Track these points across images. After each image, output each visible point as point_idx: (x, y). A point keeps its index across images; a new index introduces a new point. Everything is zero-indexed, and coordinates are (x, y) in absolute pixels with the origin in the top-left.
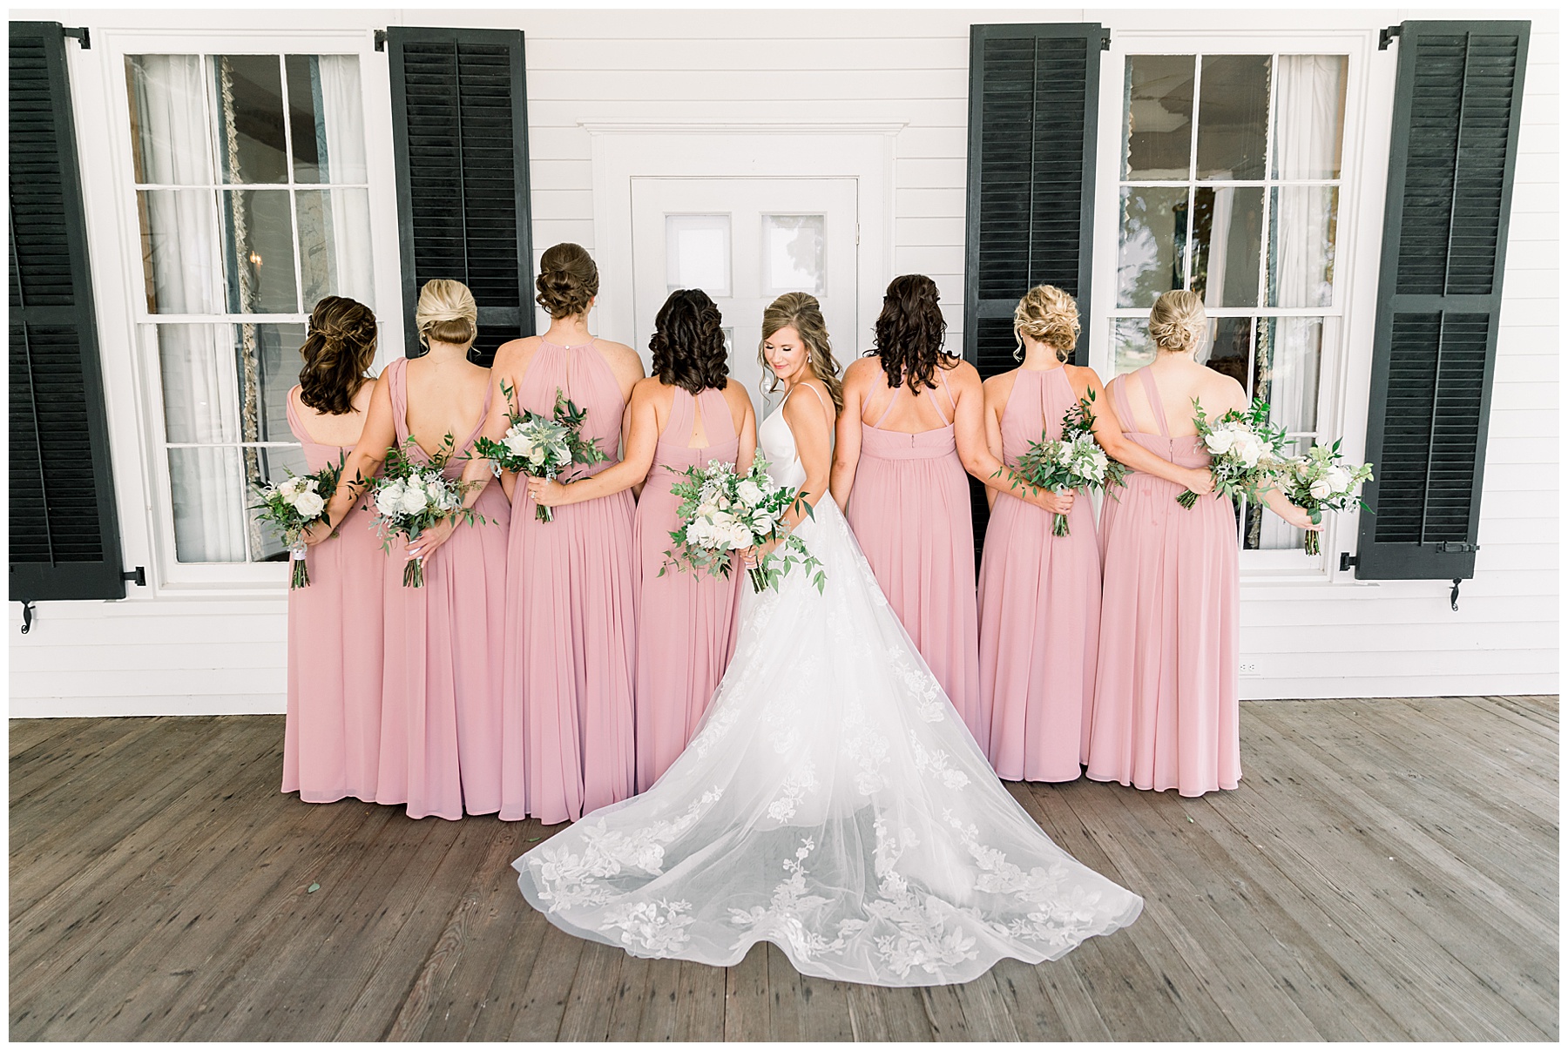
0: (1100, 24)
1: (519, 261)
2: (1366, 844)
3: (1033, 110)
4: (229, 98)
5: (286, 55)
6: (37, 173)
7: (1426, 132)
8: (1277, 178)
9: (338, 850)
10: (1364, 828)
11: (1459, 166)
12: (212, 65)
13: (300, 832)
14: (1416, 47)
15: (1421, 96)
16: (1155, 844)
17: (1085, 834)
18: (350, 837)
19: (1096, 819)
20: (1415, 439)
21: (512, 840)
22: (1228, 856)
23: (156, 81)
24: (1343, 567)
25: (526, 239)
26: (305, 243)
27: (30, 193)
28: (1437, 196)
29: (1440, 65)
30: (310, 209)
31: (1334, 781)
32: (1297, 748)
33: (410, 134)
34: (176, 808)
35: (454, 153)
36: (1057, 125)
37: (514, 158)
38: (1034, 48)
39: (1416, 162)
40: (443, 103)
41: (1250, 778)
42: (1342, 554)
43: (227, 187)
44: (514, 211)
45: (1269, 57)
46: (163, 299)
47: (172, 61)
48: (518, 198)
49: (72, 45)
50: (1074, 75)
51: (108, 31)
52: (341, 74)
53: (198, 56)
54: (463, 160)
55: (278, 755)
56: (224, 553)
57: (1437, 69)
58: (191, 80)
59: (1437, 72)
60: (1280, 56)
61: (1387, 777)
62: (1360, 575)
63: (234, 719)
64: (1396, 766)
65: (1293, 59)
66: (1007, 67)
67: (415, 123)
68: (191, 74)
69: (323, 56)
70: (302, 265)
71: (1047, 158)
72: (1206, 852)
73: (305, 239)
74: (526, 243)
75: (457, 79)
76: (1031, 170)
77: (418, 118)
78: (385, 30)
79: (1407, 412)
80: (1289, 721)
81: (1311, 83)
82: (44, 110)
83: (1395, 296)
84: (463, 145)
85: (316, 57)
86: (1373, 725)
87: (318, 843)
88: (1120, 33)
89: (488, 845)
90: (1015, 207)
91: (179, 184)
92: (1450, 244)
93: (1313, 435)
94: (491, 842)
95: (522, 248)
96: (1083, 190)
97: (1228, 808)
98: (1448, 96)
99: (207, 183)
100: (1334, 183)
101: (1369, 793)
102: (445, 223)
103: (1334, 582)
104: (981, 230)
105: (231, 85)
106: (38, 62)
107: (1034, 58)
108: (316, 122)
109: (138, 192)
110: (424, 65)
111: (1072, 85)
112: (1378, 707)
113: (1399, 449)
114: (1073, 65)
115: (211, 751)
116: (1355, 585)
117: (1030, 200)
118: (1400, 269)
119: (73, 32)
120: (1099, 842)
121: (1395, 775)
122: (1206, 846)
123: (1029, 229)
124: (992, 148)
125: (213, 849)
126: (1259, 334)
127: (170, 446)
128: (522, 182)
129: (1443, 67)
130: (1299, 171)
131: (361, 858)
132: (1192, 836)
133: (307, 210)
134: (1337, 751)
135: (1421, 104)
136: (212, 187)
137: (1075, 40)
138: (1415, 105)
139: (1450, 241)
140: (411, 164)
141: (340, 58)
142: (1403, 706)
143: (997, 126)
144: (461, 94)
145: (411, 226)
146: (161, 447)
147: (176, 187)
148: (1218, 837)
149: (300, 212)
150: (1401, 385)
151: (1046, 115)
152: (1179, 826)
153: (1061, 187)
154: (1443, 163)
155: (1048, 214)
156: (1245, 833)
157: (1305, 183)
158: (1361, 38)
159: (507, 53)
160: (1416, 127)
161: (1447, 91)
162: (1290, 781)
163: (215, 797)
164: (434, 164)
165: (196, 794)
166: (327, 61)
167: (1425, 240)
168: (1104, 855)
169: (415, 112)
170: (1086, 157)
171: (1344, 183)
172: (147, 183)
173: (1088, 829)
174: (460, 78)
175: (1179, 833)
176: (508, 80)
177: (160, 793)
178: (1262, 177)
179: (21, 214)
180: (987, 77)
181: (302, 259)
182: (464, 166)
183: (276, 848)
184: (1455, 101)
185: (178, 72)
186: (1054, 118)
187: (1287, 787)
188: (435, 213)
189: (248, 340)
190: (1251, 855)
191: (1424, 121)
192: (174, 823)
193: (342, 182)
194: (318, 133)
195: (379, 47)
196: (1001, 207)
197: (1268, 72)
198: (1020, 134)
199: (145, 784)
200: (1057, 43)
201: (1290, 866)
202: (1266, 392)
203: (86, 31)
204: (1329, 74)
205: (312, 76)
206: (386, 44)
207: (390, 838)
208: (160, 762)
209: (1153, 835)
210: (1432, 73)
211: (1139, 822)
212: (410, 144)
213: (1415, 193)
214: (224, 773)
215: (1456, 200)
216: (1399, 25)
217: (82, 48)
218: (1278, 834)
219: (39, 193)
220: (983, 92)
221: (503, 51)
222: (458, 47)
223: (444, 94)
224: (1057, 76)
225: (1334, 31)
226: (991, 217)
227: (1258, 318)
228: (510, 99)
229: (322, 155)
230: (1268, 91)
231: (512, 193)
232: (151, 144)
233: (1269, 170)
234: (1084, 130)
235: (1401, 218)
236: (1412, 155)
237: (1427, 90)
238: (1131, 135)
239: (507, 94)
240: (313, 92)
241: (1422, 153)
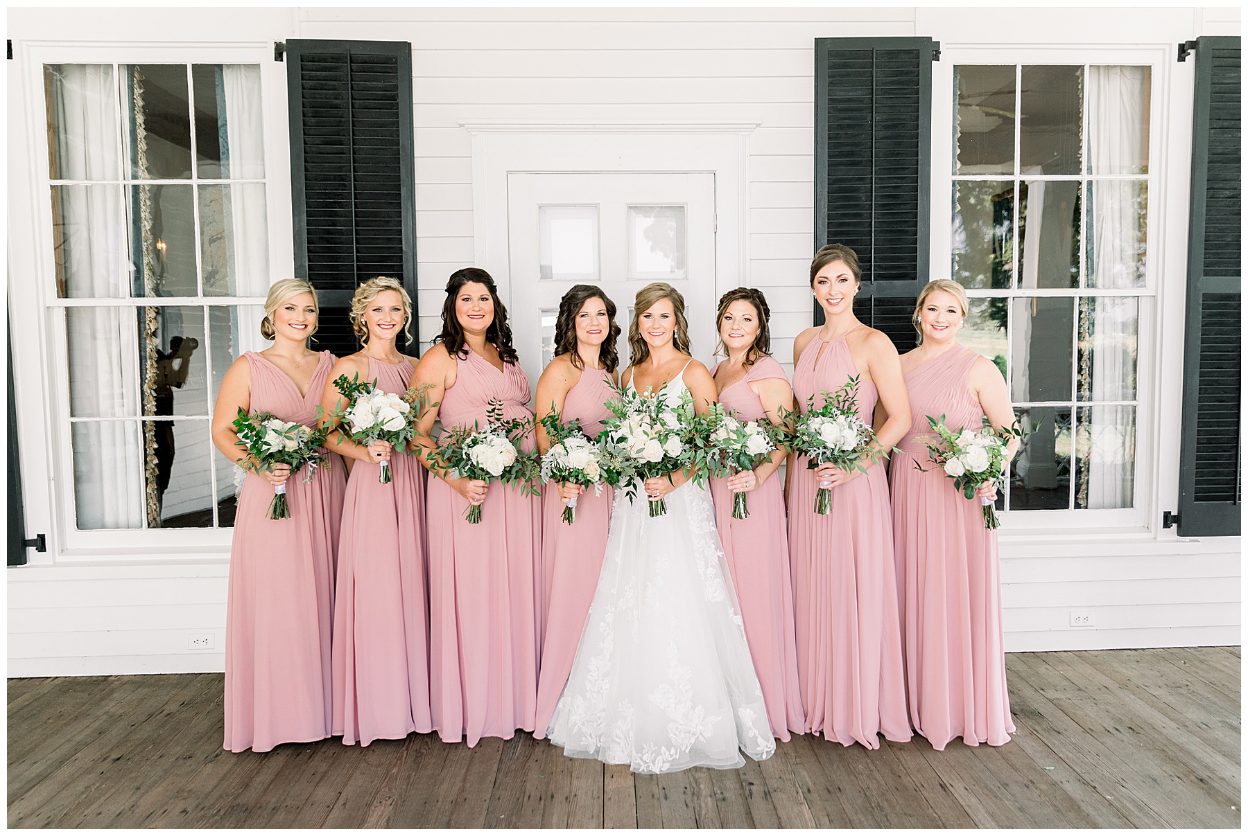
0: (931, 38)
2: (1209, 794)
3: (872, 112)
4: (140, 102)
5: (193, 65)
7: (1223, 133)
8: (1091, 173)
9: (222, 813)
10: (1205, 777)
12: (124, 74)
13: (186, 794)
14: (1211, 59)
15: (1218, 101)
16: (1009, 796)
17: (942, 787)
18: (235, 799)
19: (951, 771)
20: (1226, 408)
21: (391, 800)
22: (1079, 808)
23: (73, 87)
24: (1166, 525)
25: (411, 229)
26: (205, 233)
29: (1233, 75)
30: (211, 202)
31: (1170, 729)
32: (1132, 696)
33: (305, 134)
34: (65, 772)
35: (345, 151)
36: (895, 126)
37: (401, 156)
38: (873, 59)
39: (1215, 159)
40: (336, 106)
41: (1092, 728)
42: (1165, 513)
43: (136, 182)
44: (400, 203)
45: (1081, 68)
46: (72, 284)
47: (88, 70)
48: (403, 192)
50: (908, 83)
51: (31, 44)
52: (244, 81)
53: (112, 65)
54: (353, 157)
55: (167, 716)
56: (122, 520)
57: (1231, 78)
58: (105, 86)
60: (1090, 66)
61: (1220, 724)
62: (1182, 532)
63: (127, 679)
64: (1227, 714)
65: (1102, 71)
66: (848, 75)
67: (310, 124)
68: (105, 83)
69: (227, 65)
70: (203, 253)
71: (886, 155)
72: (1058, 804)
73: (206, 229)
74: (410, 232)
75: (350, 85)
76: (872, 166)
77: (313, 120)
78: (284, 42)
79: (1218, 383)
80: (1124, 671)
81: (1119, 91)
83: (1203, 278)
84: (354, 144)
85: (220, 66)
86: (1201, 673)
87: (202, 806)
88: (948, 46)
89: (368, 806)
90: (857, 198)
91: (91, 179)
93: (1134, 403)
94: (372, 803)
95: (407, 236)
96: (919, 183)
97: (1075, 759)
99: (117, 179)
100: (1143, 177)
101: (1205, 740)
102: (336, 214)
103: (1158, 539)
104: (828, 219)
105: (142, 91)
107: (872, 68)
108: (220, 123)
109: (52, 187)
110: (319, 73)
111: (907, 91)
112: (1204, 655)
113: (1212, 416)
114: (907, 73)
115: (103, 711)
116: (1177, 541)
117: (872, 192)
118: (1205, 254)
120: (956, 796)
121: (1227, 723)
122: (1058, 798)
123: (871, 218)
124: (836, 146)
125: (99, 814)
126: (1081, 313)
127: (74, 420)
128: (407, 177)
129: (1235, 76)
130: (1110, 166)
131: (245, 822)
132: (1044, 787)
133: (208, 203)
134: (1171, 700)
135: (1217, 109)
136: (121, 183)
137: (909, 52)
138: (1212, 109)
140: (305, 161)
141: (242, 67)
142: (1227, 655)
143: (840, 127)
144: (352, 98)
145: (305, 217)
146: (65, 420)
147: (88, 183)
148: (1068, 787)
149: (202, 205)
150: (1212, 357)
151: (884, 117)
152: (1030, 777)
153: (899, 181)
155: (888, 205)
156: (1093, 784)
157: (1116, 177)
158: (1162, 51)
159: (396, 62)
160: (1214, 128)
162: (1130, 730)
163: (105, 759)
164: (328, 161)
165: (86, 757)
166: (231, 69)
167: (1227, 228)
168: (961, 809)
169: (310, 115)
170: (922, 154)
171: (1152, 178)
172: (60, 179)
173: (945, 782)
174: (351, 84)
175: (1030, 785)
176: (396, 87)
177: (51, 755)
180: (830, 84)
181: (202, 247)
182: (354, 162)
183: (162, 811)
185: (93, 80)
186: (892, 120)
187: (1127, 736)
188: (327, 205)
189: (151, 321)
190: (1100, 807)
191: (1220, 123)
192: (63, 786)
193: (242, 178)
194: (220, 134)
195: (278, 57)
196: (846, 198)
197: (1080, 81)
198: (862, 134)
199: (37, 746)
200: (892, 54)
201: (1139, 817)
202: (1088, 364)
203: (10, 43)
204: (1133, 83)
205: (217, 83)
206: (285, 55)
207: (273, 800)
208: (53, 723)
209: (1007, 788)
210: (1226, 81)
211: (992, 774)
212: (305, 143)
213: (1216, 186)
214: (115, 734)
216: (1195, 40)
218: (1124, 784)
220: (827, 97)
221: (392, 60)
222: (350, 57)
223: (337, 99)
224: (892, 83)
225: (1137, 44)
226: (837, 208)
227: (1080, 298)
228: (398, 103)
229: (224, 153)
230: (1081, 96)
231: (398, 187)
232: (67, 143)
233: (1084, 166)
234: (919, 131)
235: (1205, 208)
236: (1212, 153)
237: (1222, 97)
238: (960, 135)
239: (394, 98)
240: (218, 97)
241: (1221, 151)
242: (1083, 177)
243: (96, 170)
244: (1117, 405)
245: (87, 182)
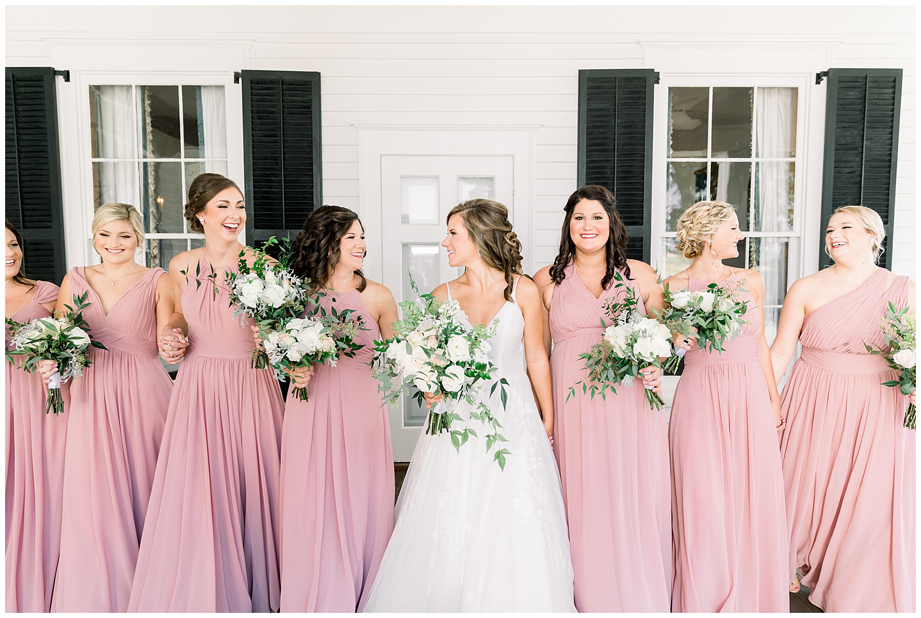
0: (654, 69)
1: (314, 203)
3: (615, 117)
4: (148, 109)
5: (183, 86)
6: (34, 152)
7: (845, 131)
8: (758, 157)
11: (865, 151)
12: (139, 91)
14: (837, 83)
15: (841, 111)
23: (107, 99)
25: (319, 190)
27: (30, 164)
28: (853, 167)
29: (852, 93)
30: (193, 173)
33: (253, 130)
35: (278, 141)
36: (629, 127)
37: (313, 145)
38: (616, 83)
39: (840, 148)
40: (272, 113)
43: (145, 160)
44: (313, 174)
45: (752, 88)
47: (116, 89)
48: (315, 167)
49: (60, 80)
50: (639, 98)
51: (80, 72)
52: (214, 96)
53: (131, 86)
54: (283, 145)
57: (850, 95)
58: (127, 99)
59: (850, 97)
60: (758, 88)
65: (766, 90)
66: (600, 94)
67: (256, 124)
68: (127, 96)
69: (204, 86)
71: (624, 145)
74: (319, 193)
76: (615, 152)
77: (258, 121)
78: (240, 72)
81: (777, 103)
82: (41, 116)
84: (284, 137)
85: (199, 87)
88: (665, 75)
90: (605, 173)
91: (117, 158)
92: (862, 195)
95: (317, 196)
96: (645, 163)
98: (857, 111)
99: (133, 158)
100: (792, 160)
102: (272, 181)
105: (150, 102)
106: (40, 89)
107: (615, 88)
108: (199, 123)
109: (93, 163)
110: (262, 91)
111: (638, 104)
114: (638, 92)
117: (615, 169)
119: (60, 73)
123: (614, 186)
124: (592, 139)
126: (750, 247)
128: (317, 158)
129: (853, 94)
130: (771, 152)
133: (191, 173)
135: (841, 115)
136: (136, 160)
137: (639, 78)
138: (838, 115)
139: (862, 194)
140: (253, 147)
141: (213, 88)
143: (594, 127)
144: (283, 108)
145: (252, 183)
149: (187, 175)
151: (623, 121)
153: (632, 162)
154: (856, 149)
155: (625, 177)
157: (775, 160)
158: (805, 78)
159: (311, 85)
160: (839, 128)
161: (856, 108)
164: (266, 147)
166: (206, 89)
167: (847, 193)
169: (256, 118)
170: (647, 145)
171: (798, 160)
172: (98, 157)
174: (282, 99)
176: (311, 100)
178: (749, 156)
179: (24, 175)
180: (589, 99)
182: (284, 148)
184: (861, 114)
185: (119, 95)
186: (628, 122)
188: (266, 175)
189: (153, 249)
191: (843, 124)
193: (212, 158)
194: (199, 129)
195: (236, 81)
196: (598, 173)
197: (751, 97)
198: (608, 131)
200: (629, 80)
203: (68, 72)
204: (787, 98)
205: (197, 97)
206: (240, 80)
210: (847, 97)
212: (253, 136)
213: (841, 165)
215: (865, 170)
216: (827, 70)
217: (66, 81)
219: (35, 164)
220: (586, 108)
221: (308, 83)
222: (282, 81)
223: (273, 108)
224: (629, 98)
225: (789, 73)
227: (750, 238)
228: (311, 111)
229: (201, 142)
230: (752, 107)
231: (311, 165)
232: (102, 135)
233: (753, 153)
234: (646, 129)
235: (832, 180)
236: (838, 144)
237: (845, 108)
238: (672, 132)
239: (309, 107)
240: (198, 106)
241: (843, 143)
242: (753, 160)
243: (120, 152)
244: (774, 308)
245: (115, 160)
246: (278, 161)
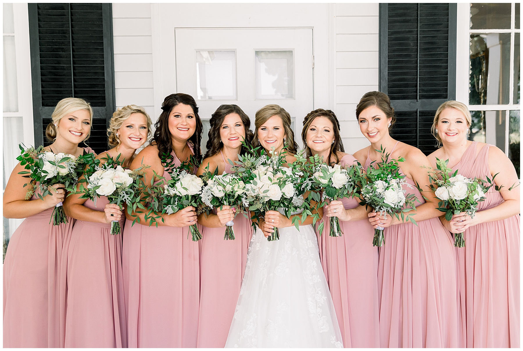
1: (106, 79)
48: (105, 41)
74: (110, 68)
90: (408, 45)
102: (60, 56)
104: (388, 59)
117: (418, 40)
153: (436, 33)
155: (428, 49)
188: (54, 50)
196: (401, 44)
226: (394, 51)
231: (102, 38)
246: (67, 35)
